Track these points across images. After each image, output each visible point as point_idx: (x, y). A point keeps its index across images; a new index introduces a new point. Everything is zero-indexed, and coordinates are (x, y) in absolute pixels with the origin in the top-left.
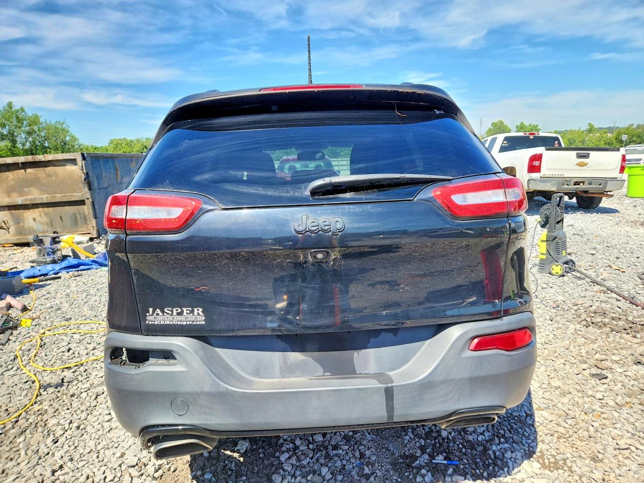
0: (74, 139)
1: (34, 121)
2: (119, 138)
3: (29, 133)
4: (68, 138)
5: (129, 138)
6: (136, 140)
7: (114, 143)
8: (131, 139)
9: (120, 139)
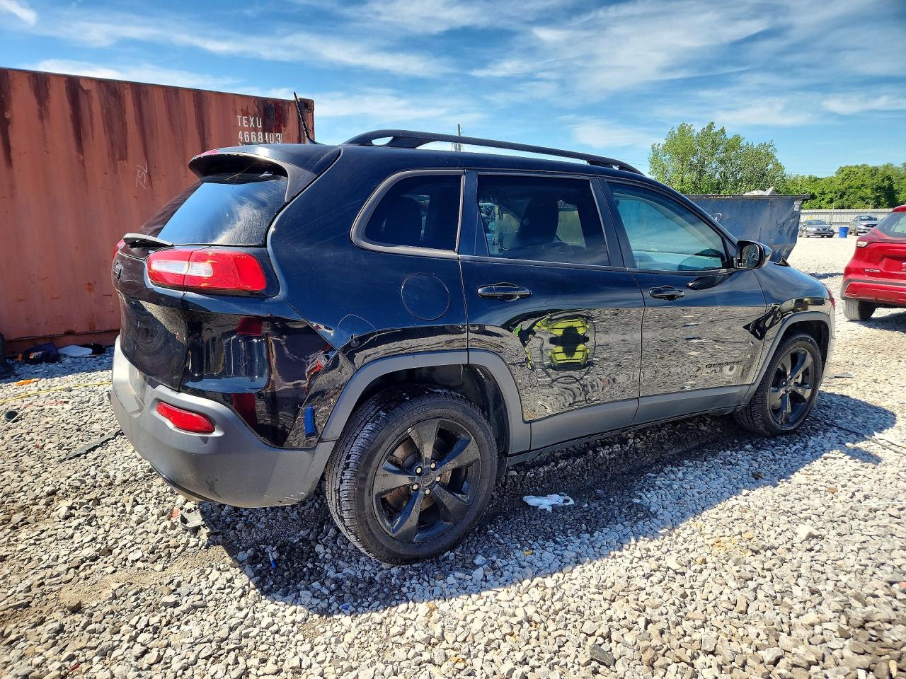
0: (779, 167)
1: (735, 144)
2: (854, 165)
3: (722, 162)
4: (770, 166)
5: (871, 164)
6: (884, 166)
7: (845, 172)
8: (875, 165)
9: (857, 167)
